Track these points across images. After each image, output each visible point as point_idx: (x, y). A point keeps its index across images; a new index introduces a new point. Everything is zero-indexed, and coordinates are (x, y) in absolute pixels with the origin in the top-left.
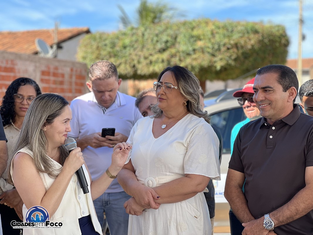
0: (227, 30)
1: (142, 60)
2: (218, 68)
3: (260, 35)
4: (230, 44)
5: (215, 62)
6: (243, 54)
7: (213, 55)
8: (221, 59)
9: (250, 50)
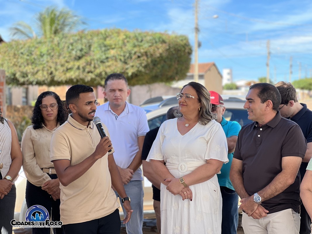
0: (137, 40)
1: (59, 67)
2: (130, 74)
3: (167, 44)
4: (140, 52)
5: (127, 69)
6: (152, 61)
7: (125, 63)
8: (132, 66)
9: (158, 57)
